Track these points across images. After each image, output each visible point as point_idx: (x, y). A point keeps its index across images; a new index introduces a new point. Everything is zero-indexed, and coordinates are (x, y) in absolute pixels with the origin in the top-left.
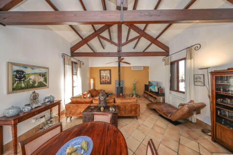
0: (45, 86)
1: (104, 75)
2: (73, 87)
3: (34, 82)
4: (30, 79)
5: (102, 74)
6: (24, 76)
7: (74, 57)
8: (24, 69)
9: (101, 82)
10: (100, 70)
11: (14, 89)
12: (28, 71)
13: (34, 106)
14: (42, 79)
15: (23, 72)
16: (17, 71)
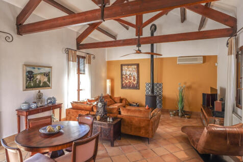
0: (49, 86)
1: (128, 73)
2: (79, 90)
3: (40, 82)
4: (37, 79)
5: (124, 72)
6: (33, 77)
7: (81, 50)
8: (33, 70)
9: (122, 85)
10: (122, 66)
11: (26, 88)
12: (36, 71)
13: (39, 104)
14: (46, 79)
15: (32, 72)
16: (29, 72)
